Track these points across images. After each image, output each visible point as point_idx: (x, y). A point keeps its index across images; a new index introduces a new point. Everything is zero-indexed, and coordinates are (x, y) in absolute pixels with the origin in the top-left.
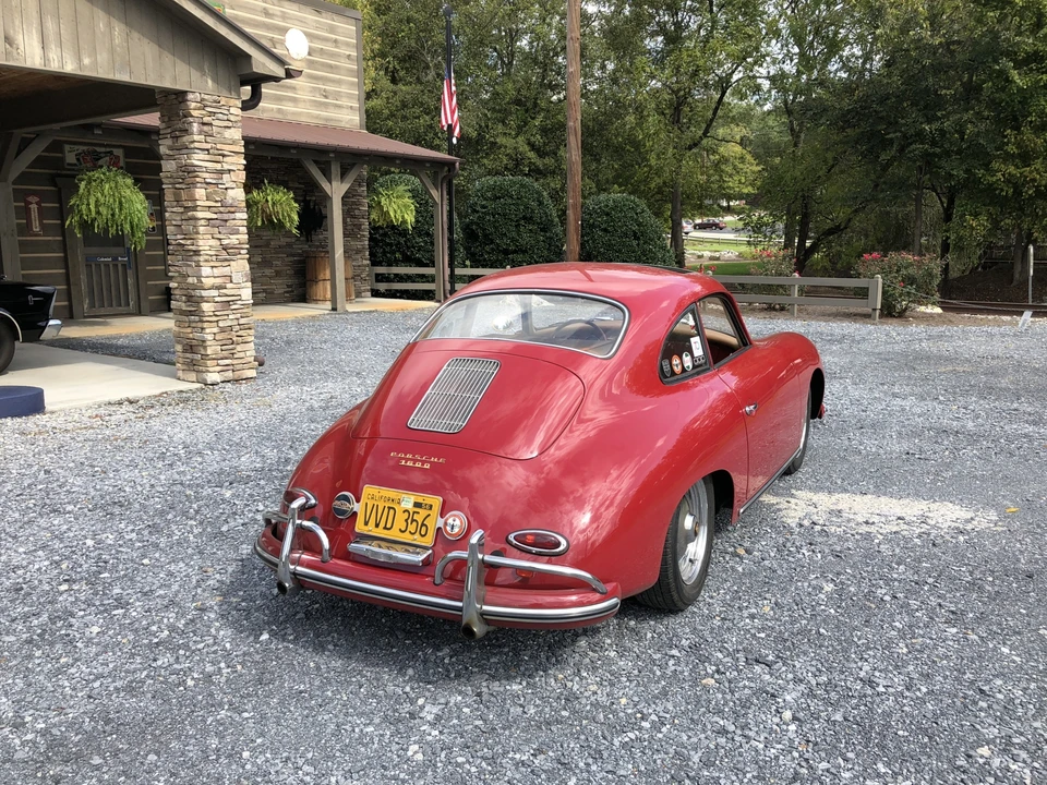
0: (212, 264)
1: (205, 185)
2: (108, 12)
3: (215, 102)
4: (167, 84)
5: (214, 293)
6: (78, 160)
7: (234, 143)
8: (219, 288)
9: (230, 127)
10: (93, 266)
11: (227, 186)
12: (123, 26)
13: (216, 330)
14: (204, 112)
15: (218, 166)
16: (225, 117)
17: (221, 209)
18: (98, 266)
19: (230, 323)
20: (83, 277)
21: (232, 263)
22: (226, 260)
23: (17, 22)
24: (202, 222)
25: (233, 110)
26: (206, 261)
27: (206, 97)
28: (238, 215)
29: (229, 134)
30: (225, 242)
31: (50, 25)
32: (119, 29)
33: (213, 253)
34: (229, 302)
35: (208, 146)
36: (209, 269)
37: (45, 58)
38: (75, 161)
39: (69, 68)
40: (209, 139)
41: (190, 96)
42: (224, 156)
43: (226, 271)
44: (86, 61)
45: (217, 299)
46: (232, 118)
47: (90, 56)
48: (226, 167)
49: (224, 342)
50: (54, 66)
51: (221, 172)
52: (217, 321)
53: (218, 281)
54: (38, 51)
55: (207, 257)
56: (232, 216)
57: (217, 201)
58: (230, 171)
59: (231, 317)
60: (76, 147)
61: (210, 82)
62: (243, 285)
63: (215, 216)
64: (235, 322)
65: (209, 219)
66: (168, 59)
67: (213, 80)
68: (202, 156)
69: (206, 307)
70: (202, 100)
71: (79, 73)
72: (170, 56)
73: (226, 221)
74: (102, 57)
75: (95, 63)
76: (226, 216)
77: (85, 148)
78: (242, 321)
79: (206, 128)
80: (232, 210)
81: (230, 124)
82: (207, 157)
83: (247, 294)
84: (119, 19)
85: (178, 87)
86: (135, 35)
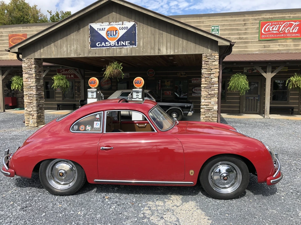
0: (205, 99)
1: (205, 78)
2: (183, 39)
3: (210, 55)
4: (197, 53)
5: (205, 107)
6: (247, 71)
7: (215, 65)
8: (206, 105)
9: (215, 61)
10: (248, 100)
11: (212, 78)
12: (186, 41)
13: (204, 117)
14: (206, 58)
15: (210, 72)
16: (213, 59)
17: (209, 84)
18: (249, 99)
19: (209, 115)
20: (244, 103)
21: (212, 99)
22: (209, 98)
23: (161, 45)
24: (203, 88)
25: (216, 57)
26: (203, 98)
27: (207, 54)
28: (215, 86)
29: (214, 63)
30: (210, 93)
31: (169, 45)
32: (185, 41)
33: (205, 96)
34: (210, 109)
35: (207, 67)
36: (204, 100)
37: (167, 52)
38: (247, 72)
39: (172, 53)
40: (207, 65)
41: (203, 55)
42: (212, 70)
43: (209, 101)
44: (176, 51)
45: (205, 108)
46: (215, 59)
47: (177, 50)
48: (212, 72)
49: (206, 120)
50: (169, 54)
51: (211, 74)
52: (205, 114)
53: (207, 103)
54: (165, 51)
55: (203, 97)
56: (213, 86)
57: (208, 82)
58: (213, 73)
59: (209, 114)
60: (247, 68)
61: (209, 50)
62: (215, 105)
63: (207, 86)
64: (211, 115)
65: (205, 87)
66: (197, 46)
67: (210, 49)
68: (204, 70)
69: (202, 110)
70: (206, 55)
71: (174, 54)
72: (198, 46)
73: (211, 87)
74: (180, 49)
75: (178, 51)
76: (210, 86)
77: (250, 68)
78: (213, 115)
79: (207, 63)
80: (213, 84)
81: (214, 60)
82: (206, 70)
83: (216, 107)
84: (185, 40)
85: (200, 53)
86: (189, 42)
